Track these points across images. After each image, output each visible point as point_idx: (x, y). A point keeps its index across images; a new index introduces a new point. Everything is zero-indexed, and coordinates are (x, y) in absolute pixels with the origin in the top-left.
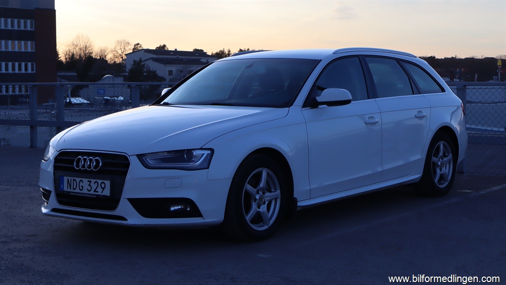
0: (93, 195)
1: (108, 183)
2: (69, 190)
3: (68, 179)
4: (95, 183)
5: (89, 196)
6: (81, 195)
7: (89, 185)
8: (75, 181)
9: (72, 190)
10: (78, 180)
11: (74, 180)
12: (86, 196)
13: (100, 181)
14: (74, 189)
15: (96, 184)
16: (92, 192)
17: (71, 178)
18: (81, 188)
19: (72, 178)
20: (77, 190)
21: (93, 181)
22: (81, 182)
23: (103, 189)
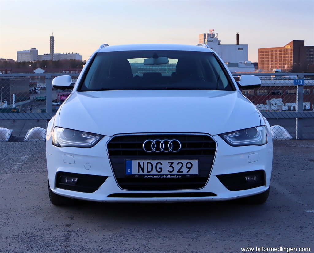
0: (177, 175)
1: (195, 163)
2: (141, 173)
3: (139, 163)
4: (178, 164)
5: (171, 177)
6: (158, 177)
7: (170, 166)
8: (149, 165)
9: (146, 173)
10: (154, 162)
11: (148, 163)
12: (167, 177)
13: (185, 162)
14: (148, 172)
15: (180, 165)
16: (175, 173)
17: (144, 161)
18: (159, 170)
19: (146, 162)
20: (154, 172)
21: (176, 162)
22: (159, 164)
23: (190, 168)
